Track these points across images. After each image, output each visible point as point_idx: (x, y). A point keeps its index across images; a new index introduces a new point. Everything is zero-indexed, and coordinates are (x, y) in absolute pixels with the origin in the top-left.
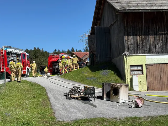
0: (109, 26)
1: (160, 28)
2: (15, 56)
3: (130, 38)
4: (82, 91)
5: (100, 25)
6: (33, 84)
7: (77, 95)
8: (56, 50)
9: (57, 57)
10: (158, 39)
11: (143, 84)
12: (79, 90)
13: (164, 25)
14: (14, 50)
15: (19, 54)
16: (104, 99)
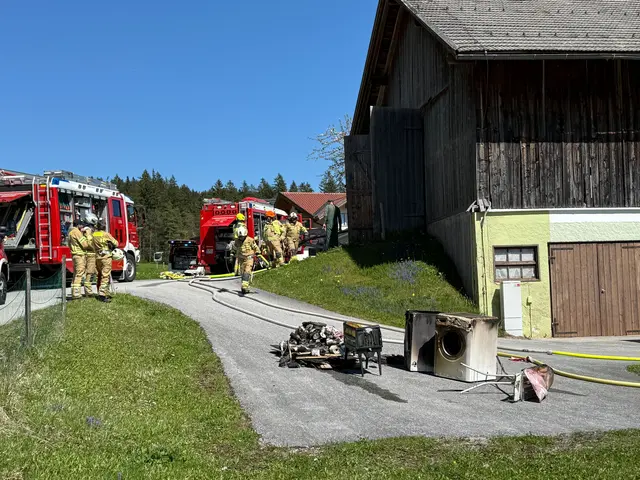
0: (422, 104)
1: (602, 117)
2: (87, 208)
3: (497, 150)
4: (334, 338)
5: (385, 103)
6: (155, 310)
7: (316, 352)
8: (219, 183)
9: (230, 212)
10: (593, 155)
11: (536, 313)
12: (324, 336)
13: (615, 108)
14: (84, 187)
15: (100, 201)
16: (414, 368)
